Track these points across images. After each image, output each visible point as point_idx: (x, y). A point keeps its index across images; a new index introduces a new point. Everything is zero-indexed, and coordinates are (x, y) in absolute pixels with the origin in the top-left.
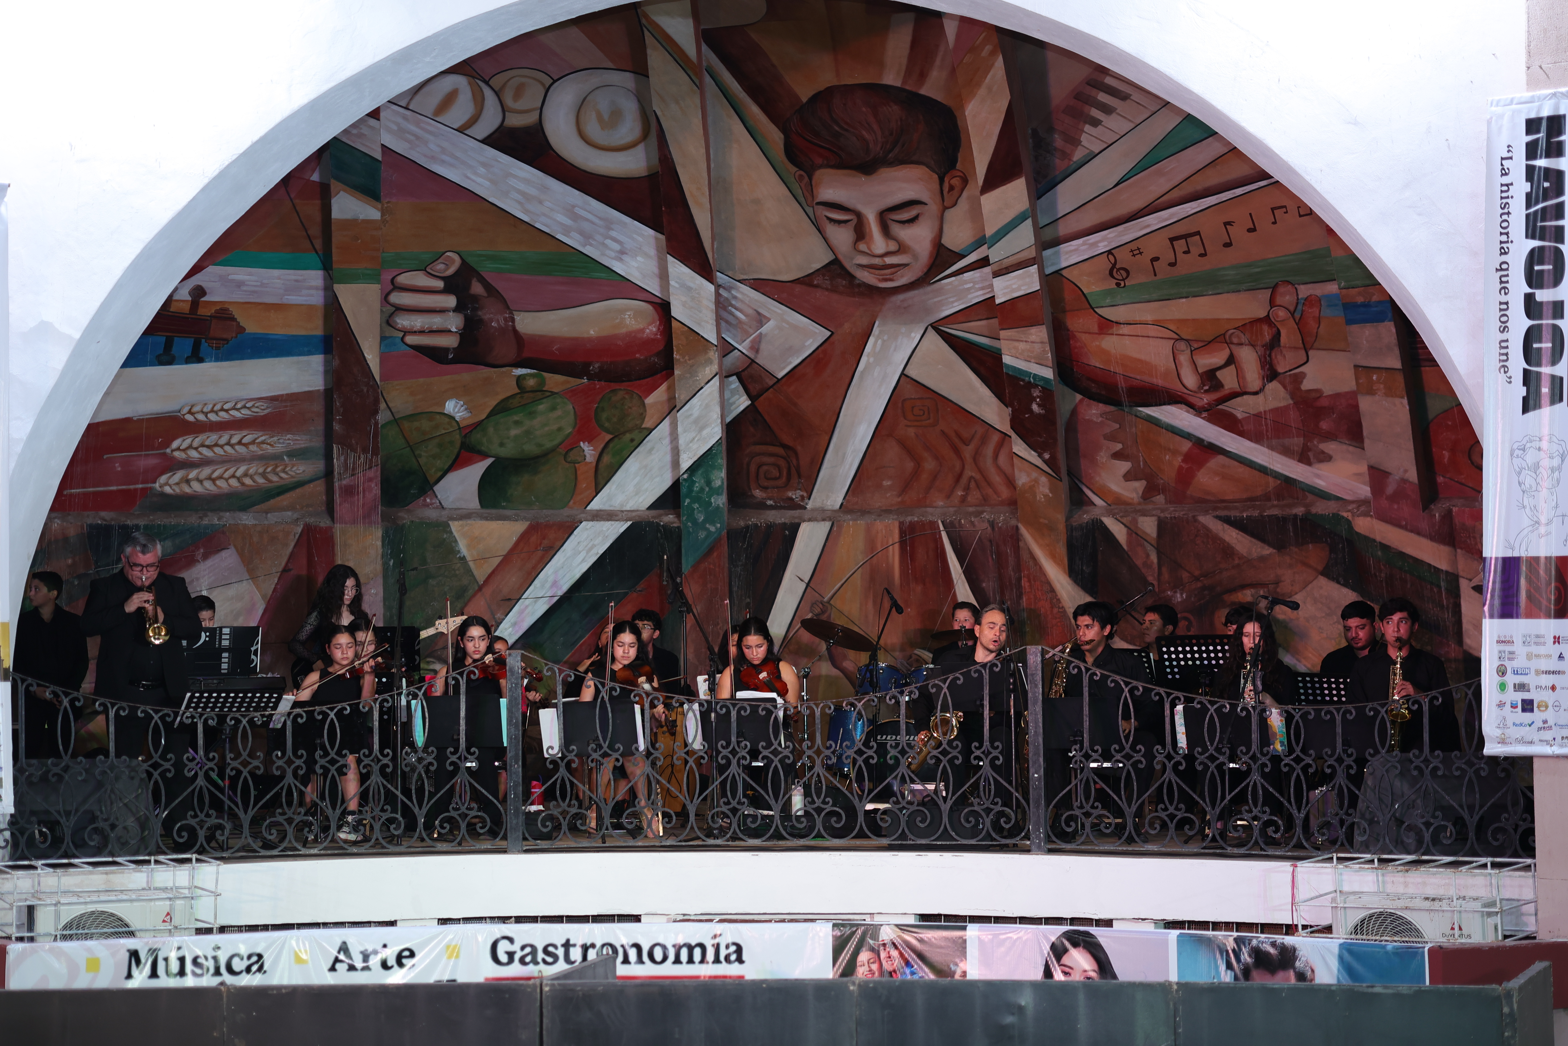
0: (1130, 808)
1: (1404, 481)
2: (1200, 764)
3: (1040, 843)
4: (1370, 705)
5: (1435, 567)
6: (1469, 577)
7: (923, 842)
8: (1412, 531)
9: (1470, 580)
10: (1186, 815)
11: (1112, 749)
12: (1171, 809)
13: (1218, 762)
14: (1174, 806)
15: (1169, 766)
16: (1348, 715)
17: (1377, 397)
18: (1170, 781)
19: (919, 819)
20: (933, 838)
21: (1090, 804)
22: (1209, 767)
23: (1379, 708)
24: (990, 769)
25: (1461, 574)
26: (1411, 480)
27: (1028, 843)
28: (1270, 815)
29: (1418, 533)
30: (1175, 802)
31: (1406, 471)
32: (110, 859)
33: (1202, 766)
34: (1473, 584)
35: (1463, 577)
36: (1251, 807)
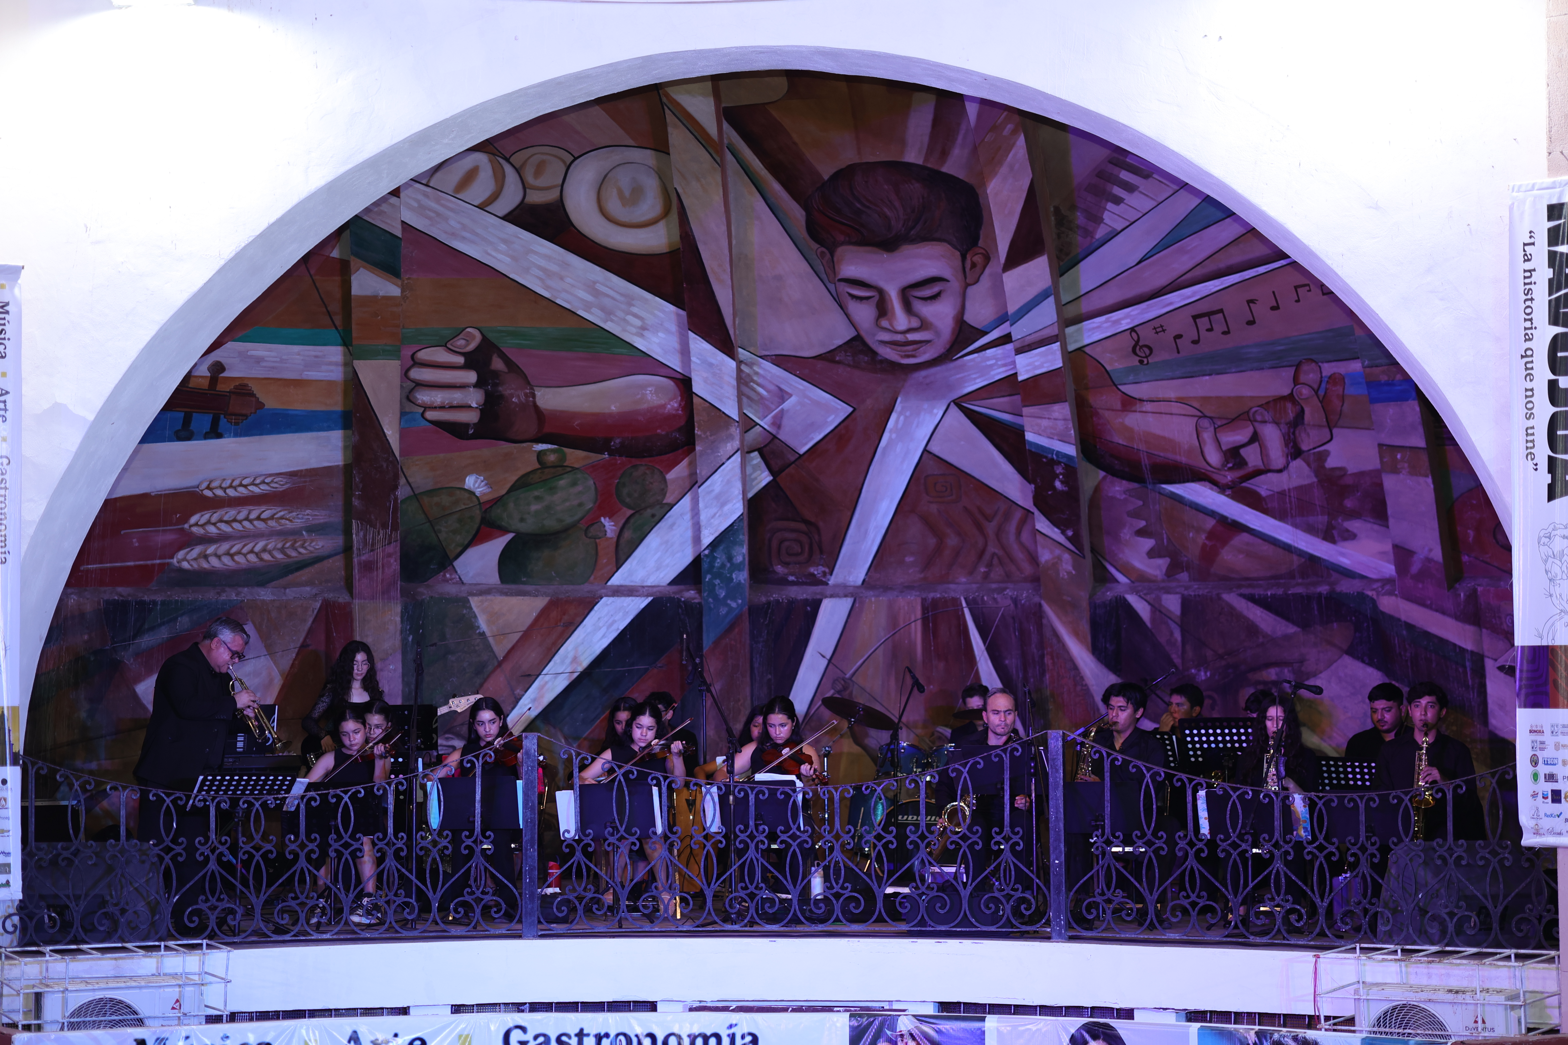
1: (1429, 560)
2: (1223, 851)
3: (1060, 930)
4: (1394, 793)
5: (1460, 647)
6: (1494, 657)
7: (943, 928)
8: (1437, 611)
9: (1496, 660)
10: (1208, 903)
11: (1134, 836)
12: (1193, 897)
13: (1240, 849)
14: (1195, 894)
15: (1191, 852)
16: (1371, 803)
17: (1401, 476)
18: (1192, 868)
19: (939, 905)
20: (952, 925)
22: (1231, 855)
23: (1403, 796)
24: (1010, 855)
25: (1486, 653)
26: (1435, 559)
27: (1049, 930)
28: (1293, 903)
29: (1443, 612)
30: (1197, 890)
31: (1431, 550)
32: (120, 945)
33: (1224, 853)
34: (1499, 664)
35: (1489, 657)
36: (1274, 894)
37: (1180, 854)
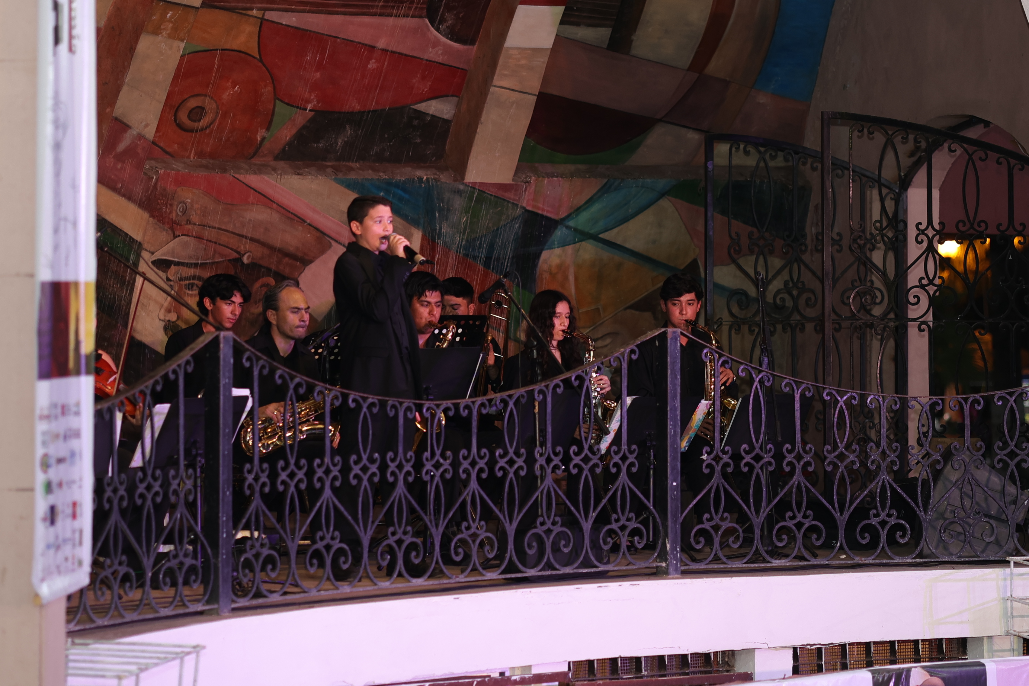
0: (758, 518)
1: (140, 137)
2: (830, 463)
3: (677, 564)
6: (152, 249)
7: (568, 570)
8: (124, 196)
9: (153, 253)
10: (814, 523)
11: (742, 450)
12: (799, 517)
13: (848, 461)
14: (802, 514)
15: (799, 467)
16: (976, 405)
17: (160, 37)
18: (799, 483)
19: (563, 542)
21: (719, 516)
22: (839, 467)
24: (627, 478)
25: (145, 246)
27: (664, 565)
28: (898, 518)
29: (129, 197)
30: (803, 509)
31: (147, 125)
33: (831, 467)
35: (146, 250)
36: (879, 509)
37: (787, 469)
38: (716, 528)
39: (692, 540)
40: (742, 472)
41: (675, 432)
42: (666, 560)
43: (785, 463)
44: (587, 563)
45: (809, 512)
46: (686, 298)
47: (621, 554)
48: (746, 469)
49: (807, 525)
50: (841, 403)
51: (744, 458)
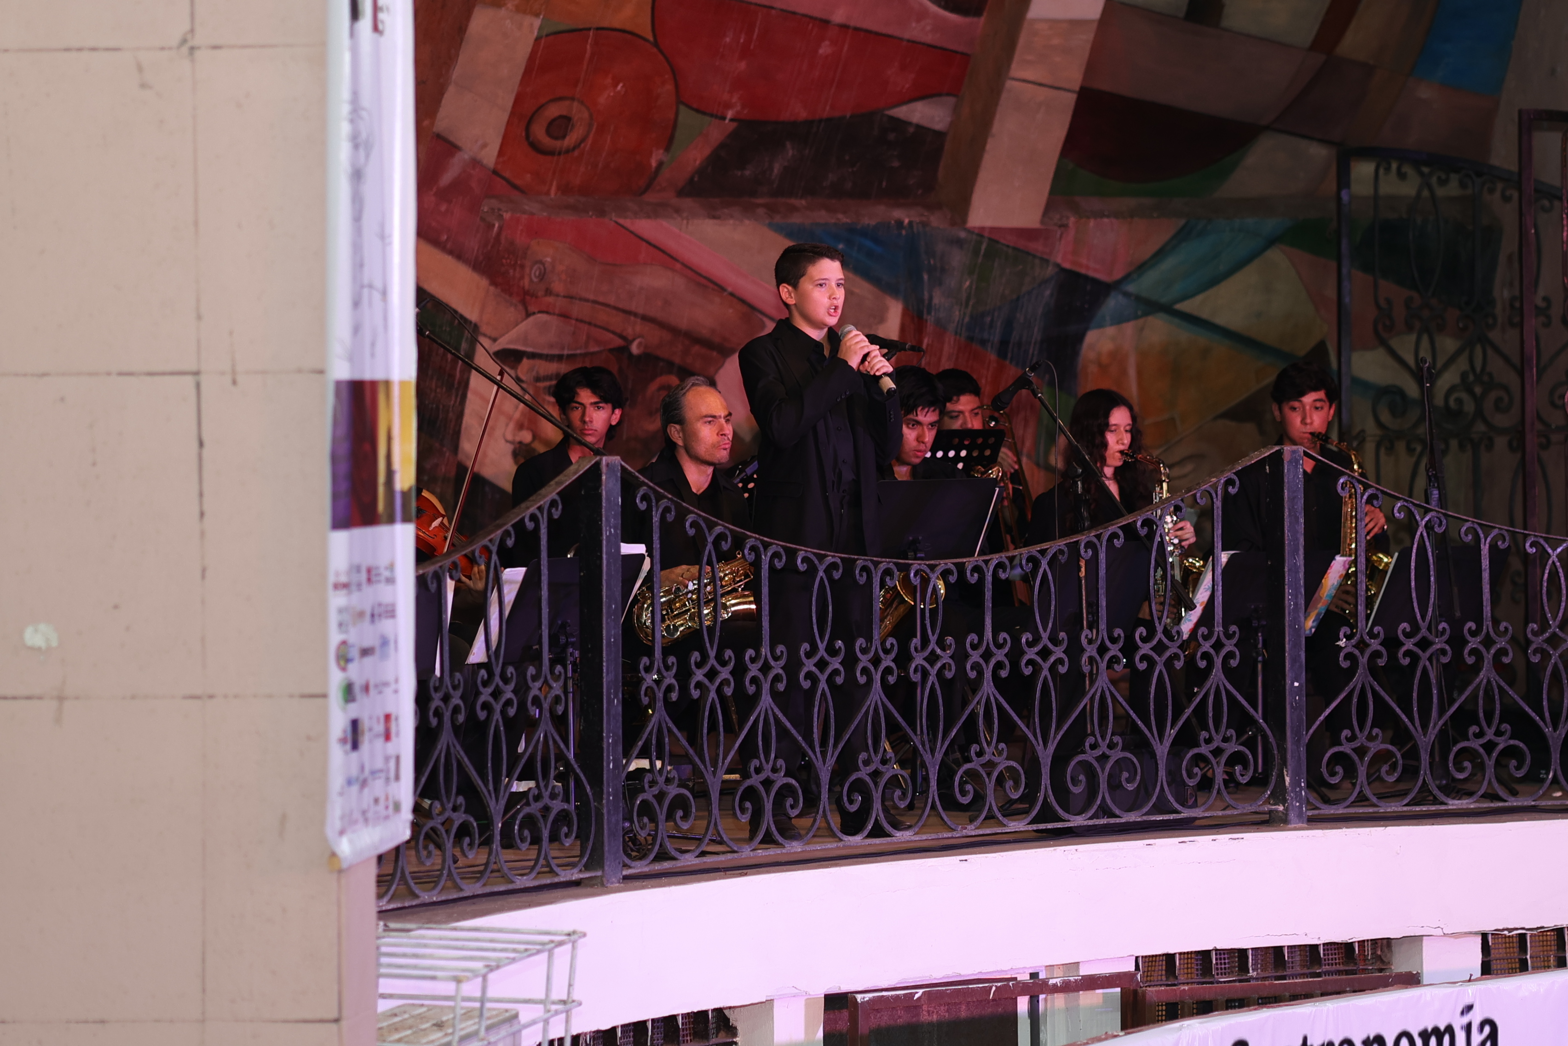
0: (1425, 735)
1: (475, 163)
2: (1535, 652)
3: (1300, 807)
5: (462, 316)
6: (494, 334)
7: (1133, 817)
8: (451, 252)
9: (495, 340)
10: (1512, 742)
11: (1400, 632)
12: (1490, 734)
14: (1493, 729)
15: (1488, 656)
18: (1489, 682)
19: (1125, 775)
20: (1145, 810)
21: (1366, 733)
22: (1550, 656)
24: (1222, 676)
25: (484, 328)
26: (485, 162)
27: (1281, 808)
30: (1496, 721)
31: (484, 146)
33: (1539, 656)
34: (497, 347)
35: (485, 335)
37: (1470, 660)
38: (1361, 751)
39: (1324, 769)
40: (1401, 666)
41: (1296, 604)
42: (1284, 801)
43: (1466, 651)
44: (1162, 807)
45: (1505, 727)
46: (1308, 399)
47: (1215, 792)
48: (1406, 661)
49: (1501, 747)
50: (1554, 558)
51: (1403, 644)
